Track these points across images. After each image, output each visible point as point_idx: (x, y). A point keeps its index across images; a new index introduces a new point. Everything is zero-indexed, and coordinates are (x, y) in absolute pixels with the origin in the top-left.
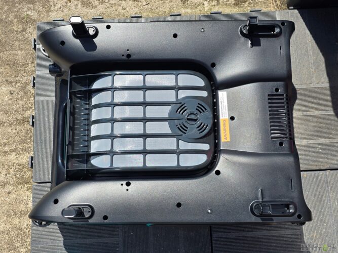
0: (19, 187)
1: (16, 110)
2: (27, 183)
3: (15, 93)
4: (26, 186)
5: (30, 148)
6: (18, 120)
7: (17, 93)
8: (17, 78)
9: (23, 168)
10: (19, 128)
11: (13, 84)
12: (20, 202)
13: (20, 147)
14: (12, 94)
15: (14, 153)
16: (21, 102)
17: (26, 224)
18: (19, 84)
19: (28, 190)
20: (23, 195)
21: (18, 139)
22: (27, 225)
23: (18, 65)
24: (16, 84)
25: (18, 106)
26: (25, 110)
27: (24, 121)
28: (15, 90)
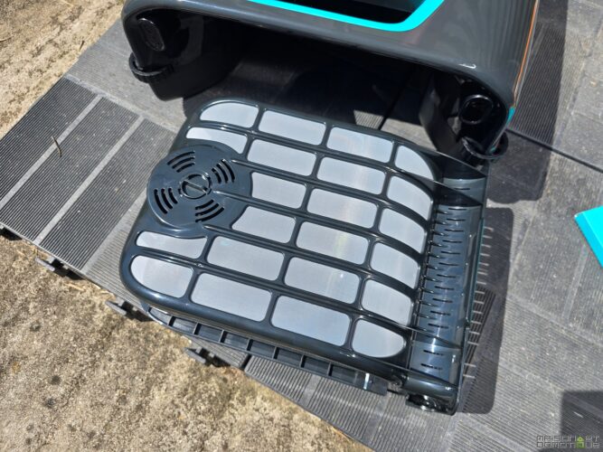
0: (227, 417)
1: (75, 339)
2: (229, 398)
3: (42, 321)
4: (234, 402)
5: (165, 352)
6: (96, 346)
7: (45, 317)
8: (19, 302)
9: (194, 388)
10: (111, 353)
11: (23, 315)
12: (257, 431)
13: (149, 371)
14: (38, 328)
15: (154, 390)
16: (67, 321)
17: (309, 446)
18: (31, 305)
19: (244, 403)
20: (248, 418)
21: (132, 367)
22: (313, 444)
24: (26, 310)
25: (70, 330)
26: (86, 321)
27: (107, 333)
28: (35, 318)
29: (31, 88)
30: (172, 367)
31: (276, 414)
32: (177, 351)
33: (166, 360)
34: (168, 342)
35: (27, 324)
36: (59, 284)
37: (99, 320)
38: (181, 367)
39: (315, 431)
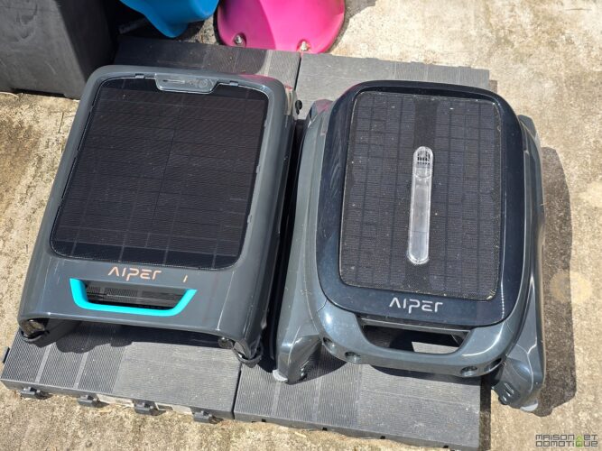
1: (119, 442)
2: (229, 438)
3: (91, 439)
4: (233, 439)
5: (179, 428)
6: (133, 440)
7: (93, 436)
8: (70, 434)
9: (206, 441)
10: (146, 440)
11: (76, 441)
13: (174, 441)
14: (91, 444)
16: (108, 433)
17: (286, 445)
18: (79, 433)
19: (239, 437)
20: (245, 444)
21: (162, 444)
22: (288, 443)
23: (49, 431)
24: (78, 437)
25: (113, 438)
26: (121, 427)
27: (138, 429)
28: (86, 439)
29: (4, 293)
30: (188, 434)
31: (261, 436)
32: (187, 424)
33: (181, 432)
34: (179, 421)
35: (83, 444)
36: (92, 413)
37: (128, 425)
38: (194, 431)
39: (287, 436)
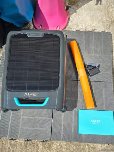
0: (51, 148)
1: (21, 149)
2: (50, 145)
4: (51, 146)
5: (37, 144)
6: (25, 148)
7: (14, 148)
8: (8, 148)
9: (44, 147)
10: (28, 148)
11: (10, 150)
12: (57, 148)
13: (36, 148)
14: (14, 151)
15: (38, 150)
16: (18, 147)
18: (10, 148)
19: (53, 145)
20: (54, 147)
21: (33, 149)
22: (66, 146)
23: (2, 148)
25: (19, 148)
26: (21, 145)
27: (26, 146)
28: (12, 149)
30: (39, 145)
31: (58, 144)
32: (38, 143)
33: (37, 145)
34: (36, 142)
35: (12, 151)
36: (13, 142)
37: (23, 144)
38: (41, 145)
39: (65, 144)
